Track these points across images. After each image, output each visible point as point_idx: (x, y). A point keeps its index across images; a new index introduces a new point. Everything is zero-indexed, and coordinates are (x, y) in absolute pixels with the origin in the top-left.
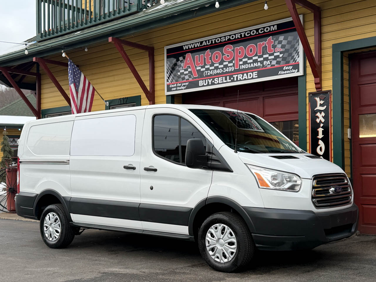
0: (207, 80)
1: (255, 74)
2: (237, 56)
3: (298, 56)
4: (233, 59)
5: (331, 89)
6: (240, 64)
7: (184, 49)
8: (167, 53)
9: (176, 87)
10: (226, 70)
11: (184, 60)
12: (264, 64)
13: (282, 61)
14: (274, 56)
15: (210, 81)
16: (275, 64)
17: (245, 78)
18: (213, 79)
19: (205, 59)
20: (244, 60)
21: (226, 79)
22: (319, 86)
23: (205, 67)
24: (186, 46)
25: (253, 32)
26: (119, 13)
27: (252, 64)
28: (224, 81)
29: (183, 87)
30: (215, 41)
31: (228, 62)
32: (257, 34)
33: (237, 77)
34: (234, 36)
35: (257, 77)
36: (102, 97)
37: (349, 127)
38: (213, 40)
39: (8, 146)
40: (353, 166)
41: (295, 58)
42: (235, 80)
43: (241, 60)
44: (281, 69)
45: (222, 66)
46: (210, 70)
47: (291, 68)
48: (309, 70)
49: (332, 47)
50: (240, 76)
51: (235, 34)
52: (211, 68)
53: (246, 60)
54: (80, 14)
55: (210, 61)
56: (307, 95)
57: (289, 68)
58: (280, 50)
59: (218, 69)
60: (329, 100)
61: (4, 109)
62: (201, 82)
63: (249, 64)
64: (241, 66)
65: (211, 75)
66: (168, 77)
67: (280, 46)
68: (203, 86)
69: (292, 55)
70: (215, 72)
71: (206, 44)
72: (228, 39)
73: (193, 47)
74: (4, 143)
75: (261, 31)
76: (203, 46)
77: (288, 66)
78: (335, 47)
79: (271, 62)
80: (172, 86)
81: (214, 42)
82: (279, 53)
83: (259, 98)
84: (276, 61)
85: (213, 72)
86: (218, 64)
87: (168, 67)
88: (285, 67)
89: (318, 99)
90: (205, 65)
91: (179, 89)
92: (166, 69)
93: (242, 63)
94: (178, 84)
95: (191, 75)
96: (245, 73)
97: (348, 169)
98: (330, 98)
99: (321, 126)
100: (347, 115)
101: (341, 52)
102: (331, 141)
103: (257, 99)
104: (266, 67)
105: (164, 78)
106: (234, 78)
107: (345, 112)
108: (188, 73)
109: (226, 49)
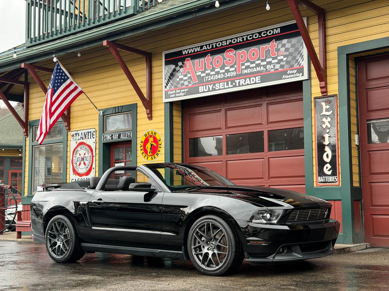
0: (207, 86)
1: (258, 79)
2: (240, 60)
3: (302, 59)
4: (235, 64)
5: (337, 93)
6: (242, 68)
7: (184, 53)
8: (165, 59)
9: (175, 93)
10: (228, 75)
11: (183, 65)
12: (268, 68)
13: (285, 65)
14: (278, 60)
15: (211, 87)
16: (279, 68)
17: (248, 83)
18: (214, 85)
19: (205, 63)
20: (246, 64)
21: (228, 84)
22: (324, 90)
23: (205, 73)
24: (185, 51)
25: (256, 36)
26: (114, 16)
27: (255, 68)
28: (226, 87)
29: (182, 94)
30: (216, 45)
31: (229, 67)
32: (260, 38)
33: (239, 83)
34: (236, 40)
35: (260, 81)
36: (95, 106)
37: (356, 133)
38: (214, 45)
40: (362, 174)
41: (300, 61)
42: (237, 85)
43: (243, 65)
44: (285, 73)
45: (223, 71)
46: (211, 76)
47: (295, 72)
48: (314, 74)
49: (337, 50)
50: (242, 81)
51: (237, 38)
52: (212, 73)
53: (248, 64)
54: (73, 19)
55: (211, 65)
56: (313, 100)
57: (293, 72)
58: (283, 53)
59: (220, 75)
60: (335, 105)
62: (201, 88)
63: (252, 69)
64: (243, 71)
65: (212, 80)
66: (166, 83)
67: (283, 49)
68: (204, 92)
69: (296, 59)
70: (217, 77)
71: (206, 49)
72: (229, 43)
73: (193, 52)
75: (264, 34)
76: (203, 51)
77: (292, 70)
78: (340, 50)
79: (274, 66)
80: (171, 93)
81: (214, 47)
82: (283, 56)
83: (262, 104)
84: (279, 65)
85: (214, 77)
86: (219, 69)
87: (166, 73)
88: (289, 71)
89: (323, 104)
90: (206, 70)
91: (178, 96)
92: (164, 74)
93: (245, 68)
94: (177, 91)
95: (191, 82)
96: (247, 78)
97: (356, 178)
98: (336, 103)
99: (327, 132)
100: (354, 120)
101: (347, 54)
102: (338, 148)
103: (260, 105)
104: (270, 71)
105: (162, 84)
106: (236, 83)
107: (352, 118)
108: (187, 79)
109: (227, 53)
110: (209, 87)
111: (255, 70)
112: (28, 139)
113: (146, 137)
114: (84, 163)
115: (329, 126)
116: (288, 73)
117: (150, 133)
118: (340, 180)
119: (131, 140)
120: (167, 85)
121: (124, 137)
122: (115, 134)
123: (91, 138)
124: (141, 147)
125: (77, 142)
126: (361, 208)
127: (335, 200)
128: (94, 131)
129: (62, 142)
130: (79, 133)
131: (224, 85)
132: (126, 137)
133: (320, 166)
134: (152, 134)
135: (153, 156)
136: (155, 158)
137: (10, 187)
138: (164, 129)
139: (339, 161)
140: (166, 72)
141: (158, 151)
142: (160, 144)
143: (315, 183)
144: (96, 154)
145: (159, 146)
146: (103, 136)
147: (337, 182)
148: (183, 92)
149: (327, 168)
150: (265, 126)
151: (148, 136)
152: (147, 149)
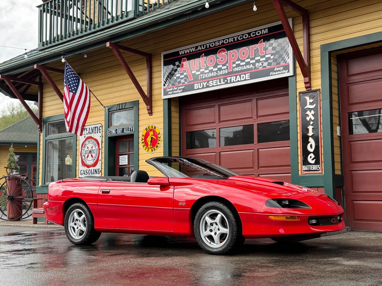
0: (202, 83)
1: (247, 76)
2: (231, 59)
3: (288, 57)
4: (227, 62)
5: (320, 88)
6: (233, 66)
7: (180, 54)
8: (164, 59)
9: (173, 91)
10: (220, 73)
11: (180, 65)
12: (256, 66)
13: (273, 63)
14: (266, 58)
15: (205, 84)
16: (267, 66)
17: (238, 79)
18: (208, 82)
19: (200, 62)
20: (237, 63)
21: (220, 82)
22: (308, 85)
23: (200, 71)
24: (182, 51)
25: (246, 36)
26: (117, 20)
27: (245, 66)
28: (218, 84)
29: (179, 91)
30: (209, 45)
32: (250, 38)
33: (231, 80)
34: (227, 40)
35: (249, 78)
36: (101, 103)
37: (338, 125)
38: (208, 45)
39: (14, 162)
40: (344, 162)
41: (286, 59)
42: (229, 82)
43: (234, 63)
44: (272, 70)
45: (216, 69)
46: (205, 74)
47: (282, 69)
48: (299, 70)
49: (320, 48)
50: (233, 78)
51: (228, 39)
52: (206, 71)
53: (239, 62)
55: (205, 64)
56: (298, 94)
57: (280, 69)
58: (271, 52)
59: (213, 73)
60: (318, 99)
61: (12, 127)
62: (196, 85)
63: (242, 67)
64: (234, 68)
65: (206, 78)
66: (165, 81)
67: (271, 48)
68: (199, 89)
69: (283, 57)
70: (210, 75)
71: (201, 49)
72: (221, 43)
73: (188, 52)
74: (10, 159)
75: (253, 34)
76: (198, 51)
77: (279, 67)
78: (323, 47)
79: (262, 64)
80: (169, 90)
81: (208, 47)
82: (270, 55)
83: (252, 99)
84: (267, 62)
85: (207, 75)
86: (213, 67)
88: (276, 68)
89: (307, 98)
90: (200, 68)
91: (175, 93)
92: (163, 74)
93: (235, 66)
94: (174, 88)
95: (187, 79)
96: (238, 75)
97: (338, 166)
98: (319, 97)
99: (311, 124)
100: (336, 113)
101: (329, 52)
102: (321, 138)
103: (250, 101)
104: (258, 68)
105: (161, 82)
106: (227, 80)
107: (334, 111)
108: (184, 77)
109: (219, 52)
110: (203, 84)
111: (245, 68)
112: (42, 134)
113: (146, 131)
114: (92, 156)
115: (313, 118)
116: (275, 70)
117: (150, 127)
118: (323, 168)
119: (133, 134)
120: (166, 83)
121: (127, 131)
122: (119, 129)
123: (97, 133)
124: (142, 140)
125: (85, 136)
126: (343, 194)
127: (318, 187)
128: (101, 126)
129: (72, 137)
130: (87, 129)
131: (217, 82)
132: (129, 131)
133: (304, 156)
134: (152, 128)
135: (153, 148)
136: (154, 150)
137: (26, 178)
138: (163, 123)
139: (322, 151)
140: (165, 71)
141: (158, 144)
142: (159, 137)
143: (300, 172)
144: (102, 148)
145: (159, 139)
146: (109, 130)
147: (320, 170)
148: (180, 89)
149: (311, 159)
150: (255, 119)
151: (149, 130)
152: (148, 142)
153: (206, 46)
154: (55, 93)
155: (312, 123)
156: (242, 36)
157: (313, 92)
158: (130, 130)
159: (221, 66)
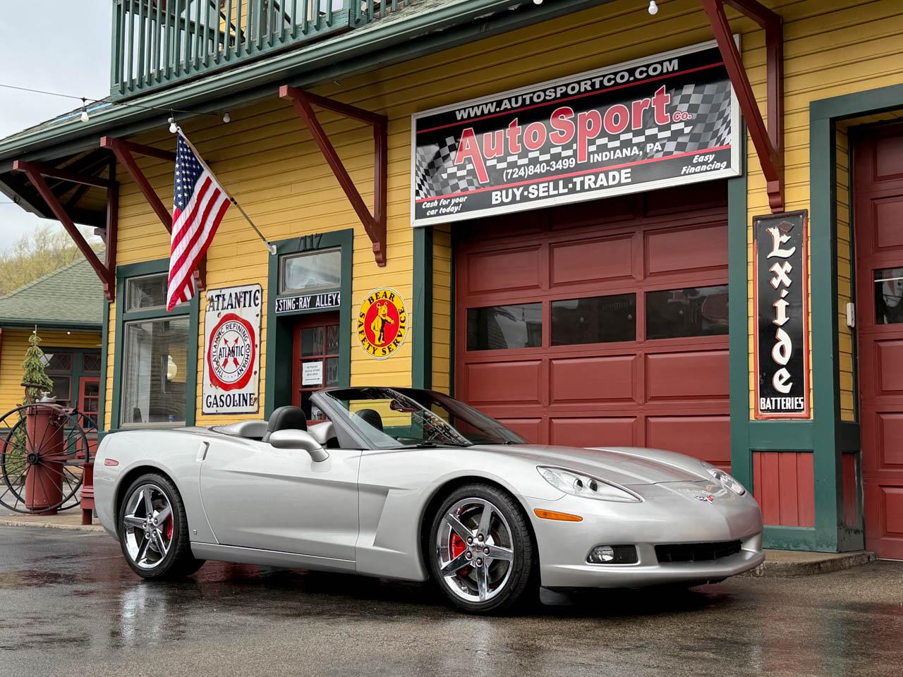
0: (510, 191)
1: (625, 175)
2: (584, 133)
3: (728, 129)
4: (574, 141)
5: (808, 207)
6: (590, 151)
7: (459, 117)
8: (418, 128)
9: (438, 207)
10: (557, 167)
12: (648, 151)
13: (689, 144)
14: (672, 131)
15: (518, 194)
16: (673, 150)
17: (602, 183)
18: (526, 188)
19: (506, 140)
20: (599, 142)
21: (556, 187)
22: (778, 200)
23: (506, 161)
24: (462, 111)
25: (622, 77)
26: (305, 32)
27: (618, 151)
28: (552, 192)
29: (453, 207)
30: (531, 98)
31: (561, 147)
32: (632, 81)
33: (582, 183)
34: (577, 86)
35: (629, 180)
36: (261, 235)
37: (849, 299)
38: (528, 97)
39: (39, 371)
40: (861, 393)
41: (722, 135)
42: (578, 188)
43: (592, 142)
44: (688, 161)
45: (547, 157)
46: (519, 167)
47: (711, 159)
48: (755, 163)
49: (808, 108)
50: (590, 179)
51: (579, 83)
52: (521, 162)
53: (604, 141)
54: (215, 42)
55: (520, 144)
56: (750, 222)
57: (707, 159)
58: (685, 116)
59: (539, 165)
60: (802, 234)
61: (35, 285)
62: (497, 195)
63: (612, 152)
64: (592, 156)
65: (521, 178)
66: (418, 184)
67: (684, 107)
68: (502, 204)
69: (715, 129)
70: (532, 170)
71: (509, 107)
72: (561, 94)
73: (479, 113)
74: (30, 363)
75: (641, 73)
76: (502, 111)
77: (705, 154)
78: (816, 108)
79: (663, 146)
80: (427, 207)
81: (528, 102)
82: (683, 123)
83: (634, 232)
84: (676, 143)
85: (525, 171)
86: (538, 152)
87: (420, 163)
88: (696, 157)
89: (775, 232)
90: (507, 154)
91: (443, 212)
92: (414, 165)
93: (595, 150)
94: (441, 201)
95: (474, 180)
96: (601, 172)
97: (847, 401)
98: (804, 229)
99: (783, 295)
100: (844, 270)
101: (830, 118)
102: (808, 332)
103: (629, 235)
104: (652, 157)
105: (409, 187)
106: (575, 184)
107: (839, 264)
108: (466, 174)
109: (556, 115)
110: (513, 192)
111: (618, 154)
112: (113, 306)
113: (371, 303)
114: (236, 362)
115: (787, 282)
117: (381, 295)
118: (812, 406)
119: (339, 311)
120: (420, 188)
121: (323, 303)
122: (303, 298)
123: (250, 306)
124: (360, 326)
125: (219, 314)
126: (858, 470)
127: (798, 452)
128: (258, 291)
129: (188, 314)
130: (224, 295)
131: (549, 189)
132: (327, 303)
133: (764, 374)
134: (384, 298)
135: (386, 347)
136: (390, 351)
137: (74, 411)
138: (412, 286)
139: (809, 361)
140: (419, 158)
141: (399, 336)
142: (403, 319)
143: (752, 413)
144: (261, 342)
145: (401, 324)
146: (278, 301)
147: (803, 409)
148: (455, 205)
149: (780, 381)
150: (640, 282)
151: (377, 302)
152: (374, 331)
153: (524, 100)
154: (149, 207)
155: (784, 293)
156: (612, 77)
157: (788, 216)
158: (331, 302)
159: (558, 150)
